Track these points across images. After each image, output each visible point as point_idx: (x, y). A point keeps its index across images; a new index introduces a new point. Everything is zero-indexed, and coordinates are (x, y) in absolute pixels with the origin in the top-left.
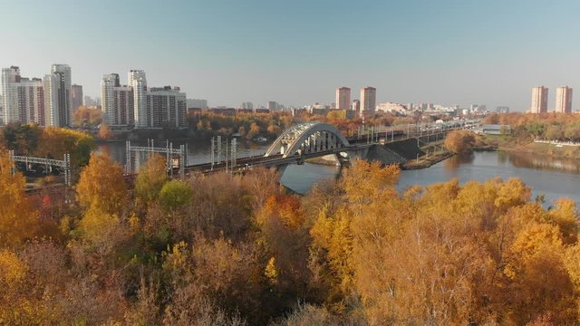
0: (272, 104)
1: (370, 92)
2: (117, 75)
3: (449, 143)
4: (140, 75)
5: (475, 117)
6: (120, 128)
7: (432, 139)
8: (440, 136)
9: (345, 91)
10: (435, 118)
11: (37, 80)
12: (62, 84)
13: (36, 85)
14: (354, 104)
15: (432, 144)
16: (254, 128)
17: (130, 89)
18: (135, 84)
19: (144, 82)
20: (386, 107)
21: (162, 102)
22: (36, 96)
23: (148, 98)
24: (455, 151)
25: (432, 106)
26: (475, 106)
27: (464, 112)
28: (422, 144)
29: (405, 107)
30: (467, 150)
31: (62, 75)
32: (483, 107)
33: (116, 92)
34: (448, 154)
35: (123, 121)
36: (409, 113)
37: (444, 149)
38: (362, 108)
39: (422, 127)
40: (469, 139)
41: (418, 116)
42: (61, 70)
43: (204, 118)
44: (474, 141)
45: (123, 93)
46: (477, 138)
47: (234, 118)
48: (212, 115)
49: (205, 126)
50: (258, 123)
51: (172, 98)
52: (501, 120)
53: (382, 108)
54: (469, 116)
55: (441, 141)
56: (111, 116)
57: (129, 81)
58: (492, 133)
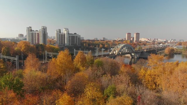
0: (104, 38)
1: (138, 34)
2: (60, 30)
3: (166, 51)
4: (67, 30)
5: (173, 43)
6: (61, 46)
7: (161, 50)
8: (163, 49)
9: (129, 34)
10: (160, 43)
11: (37, 31)
12: (45, 32)
13: (37, 32)
14: (132, 38)
15: (161, 51)
16: (101, 46)
17: (64, 34)
18: (66, 32)
19: (68, 31)
20: (142, 39)
21: (73, 38)
22: (36, 36)
23: (70, 36)
24: (168, 54)
25: (157, 39)
26: (172, 40)
27: (169, 41)
28: (157, 52)
29: (149, 40)
30: (172, 54)
31: (44, 30)
32: (175, 40)
33: (60, 35)
34: (166, 55)
35: (62, 44)
36: (151, 41)
37: (165, 53)
38: (135, 40)
39: (156, 46)
40: (173, 50)
41: (154, 42)
42: (44, 28)
43: (85, 42)
44: (174, 51)
45: (62, 35)
46: (175, 50)
47: (94, 42)
48: (88, 42)
49: (86, 45)
50: (102, 44)
51: (77, 37)
52: (183, 44)
53: (141, 40)
54: (171, 43)
55: (163, 51)
56: (58, 42)
57: (64, 32)
58: (180, 48)
